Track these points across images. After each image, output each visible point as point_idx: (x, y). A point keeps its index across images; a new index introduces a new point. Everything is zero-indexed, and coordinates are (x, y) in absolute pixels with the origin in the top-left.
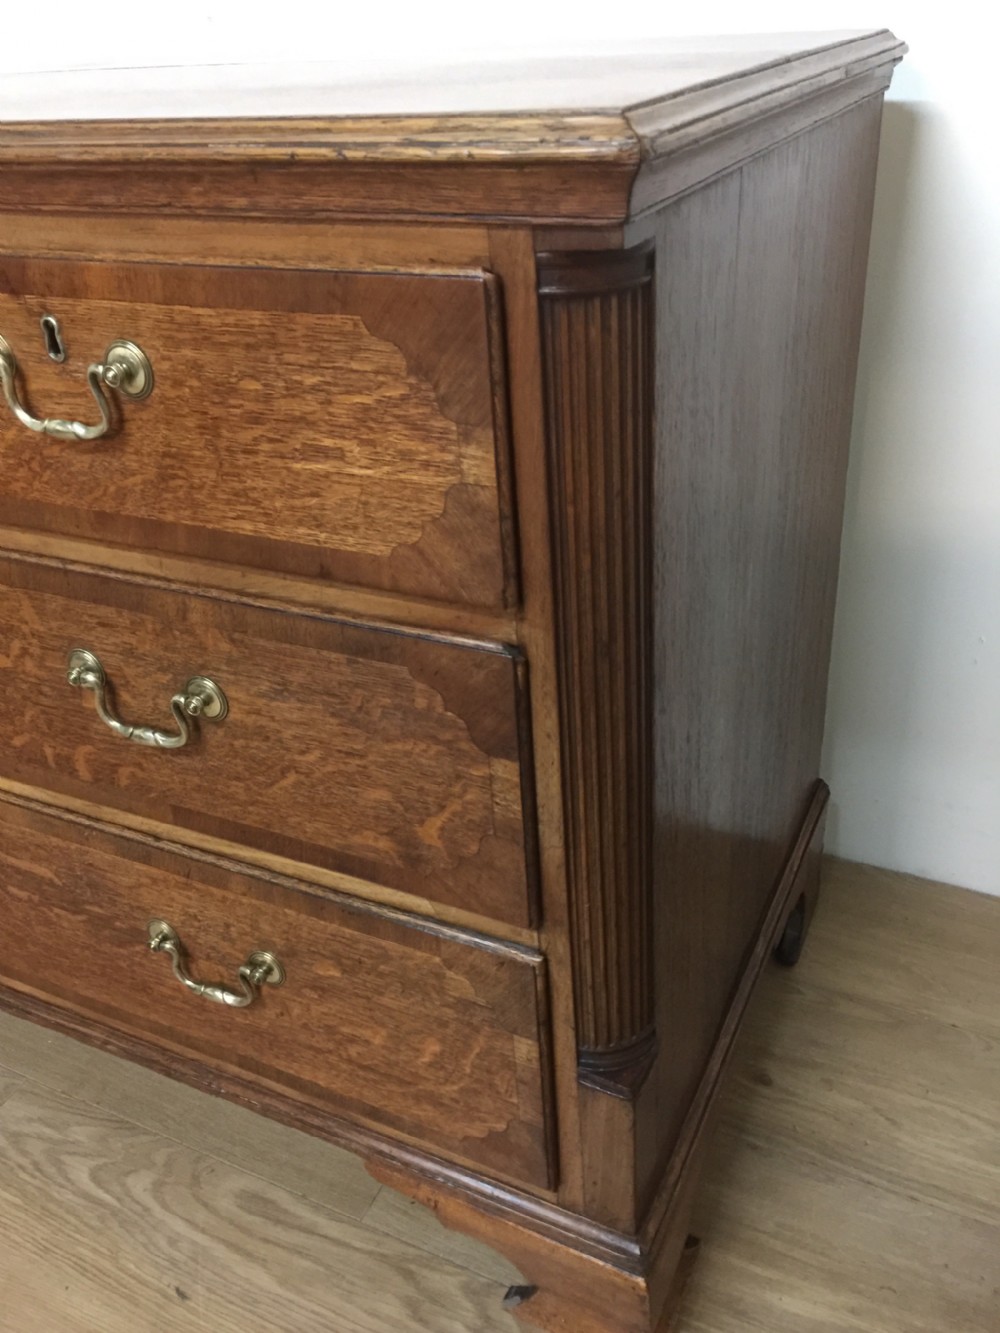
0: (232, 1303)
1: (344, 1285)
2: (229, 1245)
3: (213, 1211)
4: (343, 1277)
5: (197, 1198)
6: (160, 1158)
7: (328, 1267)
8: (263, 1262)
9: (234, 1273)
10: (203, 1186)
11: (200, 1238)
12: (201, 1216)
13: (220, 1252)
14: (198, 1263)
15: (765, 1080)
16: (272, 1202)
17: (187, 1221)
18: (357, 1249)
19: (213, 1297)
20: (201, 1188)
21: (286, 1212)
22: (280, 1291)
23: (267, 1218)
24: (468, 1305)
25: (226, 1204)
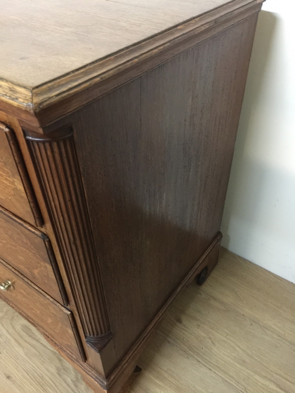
0: (11, 357)
1: (42, 359)
2: (16, 340)
3: (15, 329)
4: (43, 357)
5: (11, 324)
6: (5, 310)
7: (39, 353)
8: (23, 348)
9: (14, 349)
10: (14, 321)
11: (9, 336)
12: (11, 330)
13: (13, 342)
14: (6, 344)
15: (180, 321)
16: (30, 330)
17: (7, 330)
18: (48, 349)
19: (7, 354)
20: (13, 321)
21: (33, 333)
22: (25, 357)
23: (28, 334)
24: (73, 373)
25: (18, 328)
